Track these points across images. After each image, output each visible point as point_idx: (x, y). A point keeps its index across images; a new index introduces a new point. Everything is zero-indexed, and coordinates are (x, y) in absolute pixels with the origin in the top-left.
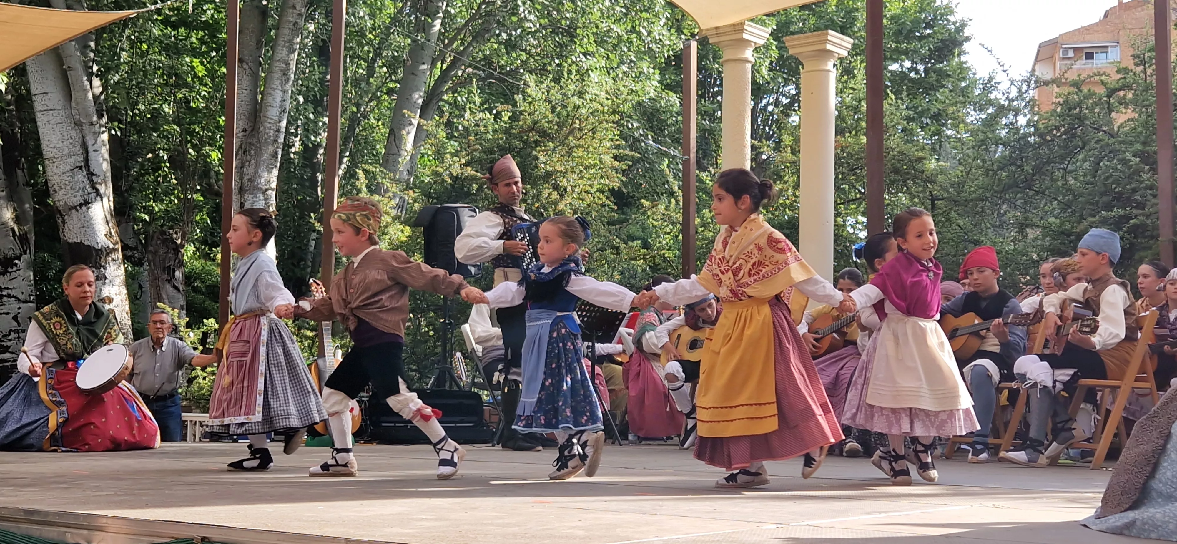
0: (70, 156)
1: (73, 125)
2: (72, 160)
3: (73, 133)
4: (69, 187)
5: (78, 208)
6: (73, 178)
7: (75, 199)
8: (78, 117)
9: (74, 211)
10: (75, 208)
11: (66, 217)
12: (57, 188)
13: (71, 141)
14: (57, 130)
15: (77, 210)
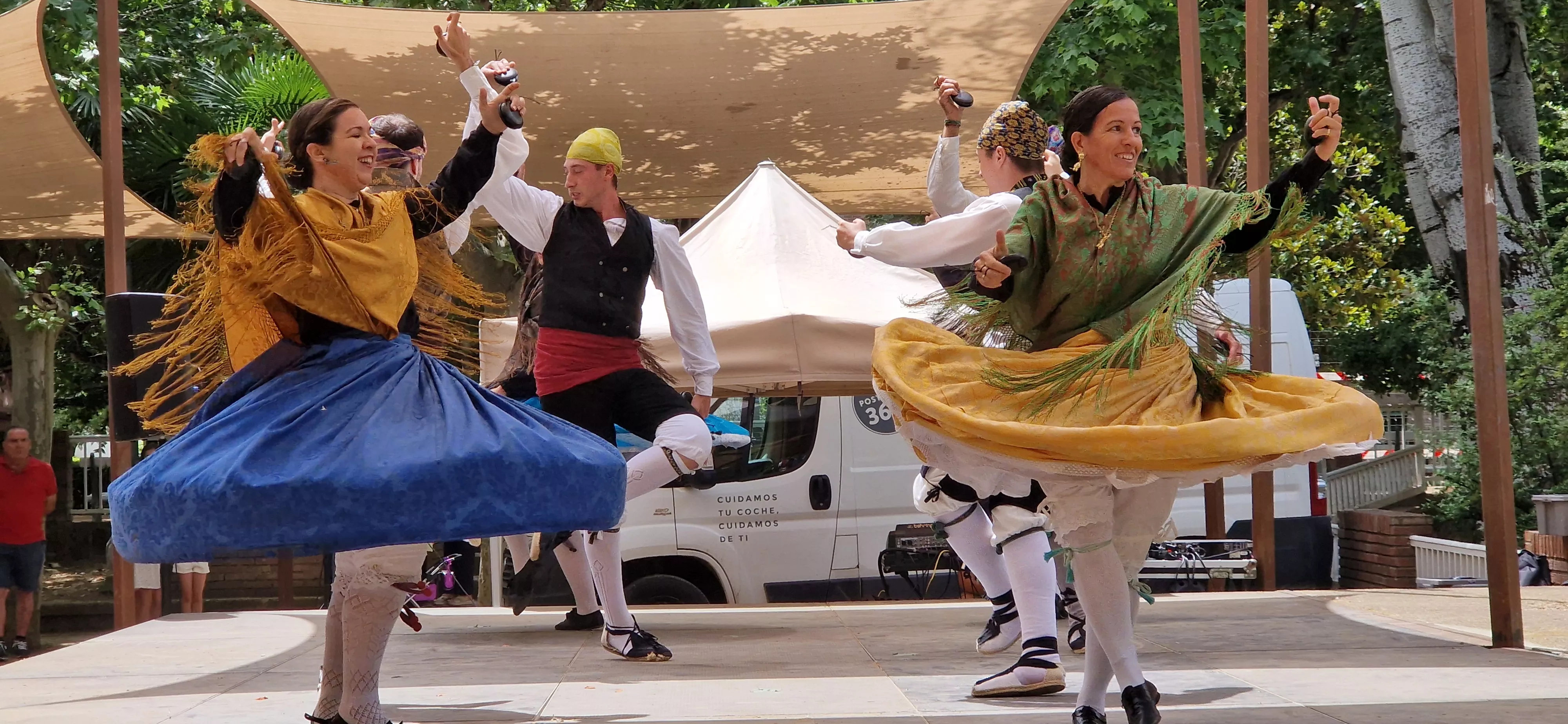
0: (1438, 113)
1: (1439, 64)
2: (1442, 120)
3: (1441, 77)
4: (1441, 164)
5: (1459, 195)
6: (1447, 148)
7: (1453, 181)
8: (1444, 49)
9: (1453, 201)
10: (1453, 196)
11: (1445, 212)
12: (1428, 167)
13: (1438, 90)
14: (1417, 74)
15: (1458, 200)
